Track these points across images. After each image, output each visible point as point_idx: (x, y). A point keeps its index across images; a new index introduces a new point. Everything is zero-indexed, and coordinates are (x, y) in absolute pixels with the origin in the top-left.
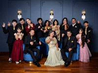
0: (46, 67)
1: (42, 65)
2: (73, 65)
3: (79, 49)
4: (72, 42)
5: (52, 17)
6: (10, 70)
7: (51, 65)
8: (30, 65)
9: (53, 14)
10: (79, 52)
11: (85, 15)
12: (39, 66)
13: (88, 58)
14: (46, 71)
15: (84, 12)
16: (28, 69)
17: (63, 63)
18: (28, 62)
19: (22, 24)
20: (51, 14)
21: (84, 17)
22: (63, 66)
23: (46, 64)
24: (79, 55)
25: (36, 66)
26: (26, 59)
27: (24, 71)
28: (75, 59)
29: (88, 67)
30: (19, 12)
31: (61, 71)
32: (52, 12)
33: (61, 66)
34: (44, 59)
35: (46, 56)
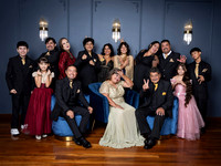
0: (102, 149)
1: (94, 145)
2: (165, 146)
5: (116, 37)
6: (21, 155)
8: (68, 144)
9: (119, 30)
10: (178, 116)
11: (191, 32)
13: (197, 131)
14: (103, 159)
15: (190, 27)
16: (63, 153)
18: (61, 138)
20: (114, 30)
21: (188, 38)
24: (177, 123)
27: (54, 158)
28: (167, 133)
29: (197, 152)
30: (42, 23)
31: (136, 160)
32: (117, 24)
34: (98, 132)
35: (104, 125)
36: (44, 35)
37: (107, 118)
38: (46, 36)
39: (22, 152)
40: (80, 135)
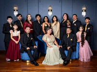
0: (44, 66)
1: (40, 64)
3: (79, 47)
4: (71, 40)
5: (50, 14)
8: (28, 64)
9: (51, 11)
11: (85, 11)
12: (37, 65)
15: (85, 8)
16: (25, 68)
17: (62, 62)
18: (25, 61)
20: (49, 11)
21: (84, 14)
22: (61, 65)
23: (44, 63)
26: (23, 58)
27: (21, 71)
28: (74, 58)
32: (50, 8)
33: (60, 66)
34: (42, 58)
35: (44, 55)
36: (16, 13)
37: (46, 51)
38: (17, 14)
39: (6, 68)
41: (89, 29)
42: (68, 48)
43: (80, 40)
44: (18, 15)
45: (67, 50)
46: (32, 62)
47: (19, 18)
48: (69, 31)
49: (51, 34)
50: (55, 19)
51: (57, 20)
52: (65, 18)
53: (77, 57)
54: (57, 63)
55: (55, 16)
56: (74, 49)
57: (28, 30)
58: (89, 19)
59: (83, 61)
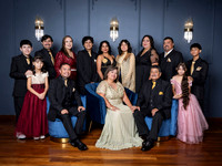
0: (99, 151)
1: (90, 147)
2: (163, 148)
3: (177, 110)
4: (161, 93)
5: (114, 35)
6: (14, 157)
7: (111, 148)
8: (64, 146)
9: (117, 29)
10: (176, 117)
11: (191, 30)
12: (83, 148)
14: (100, 161)
15: (190, 24)
16: (58, 156)
17: (139, 142)
18: (57, 140)
19: (47, 47)
20: (112, 29)
21: (188, 36)
22: (138, 149)
23: (99, 144)
24: (176, 125)
25: (77, 149)
26: (53, 133)
27: (48, 161)
28: (166, 134)
29: (198, 156)
30: (38, 22)
31: (134, 162)
32: (114, 23)
33: (135, 151)
34: (95, 134)
35: (99, 126)
36: (39, 34)
37: (104, 118)
38: (42, 35)
39: (15, 154)
40: (75, 137)
41: (198, 69)
42: (154, 112)
43: (179, 94)
44: (43, 39)
45: (150, 115)
46: (72, 141)
47: (47, 44)
48: (155, 74)
49: (115, 81)
50: (124, 47)
51: (130, 50)
52: (147, 45)
53: (173, 133)
54: (129, 145)
55: (126, 41)
56: (166, 114)
57: (65, 71)
58: (200, 48)
59: (188, 140)
